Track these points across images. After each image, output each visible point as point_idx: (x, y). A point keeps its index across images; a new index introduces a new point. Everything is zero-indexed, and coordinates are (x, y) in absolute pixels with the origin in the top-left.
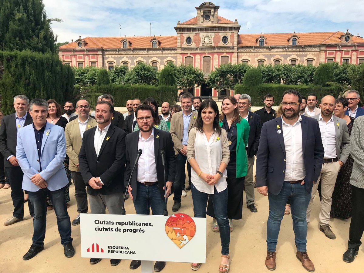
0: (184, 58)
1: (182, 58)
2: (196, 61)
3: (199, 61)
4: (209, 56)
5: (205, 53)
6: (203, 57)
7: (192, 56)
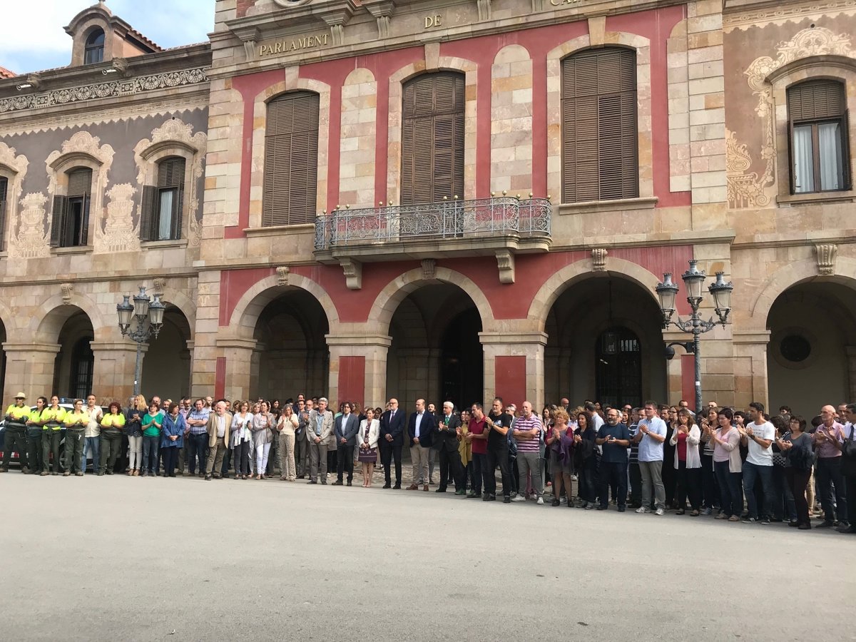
0: (260, 108)
1: (242, 110)
2: (349, 117)
3: (370, 115)
4: (455, 63)
5: (421, 45)
6: (406, 83)
7: (312, 84)
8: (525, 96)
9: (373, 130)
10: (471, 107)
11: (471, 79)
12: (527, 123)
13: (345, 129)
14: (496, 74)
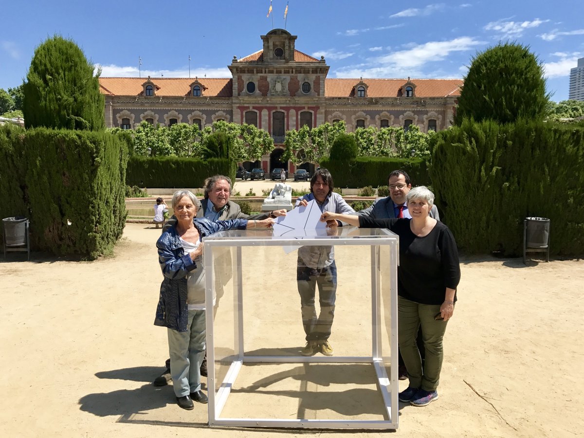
0: (244, 114)
1: (240, 113)
2: (263, 118)
3: (267, 118)
4: (283, 111)
5: (276, 107)
6: (273, 113)
7: (256, 111)
8: (295, 118)
9: (268, 121)
10: (286, 119)
11: (286, 114)
12: (295, 123)
13: (262, 120)
14: (290, 114)
